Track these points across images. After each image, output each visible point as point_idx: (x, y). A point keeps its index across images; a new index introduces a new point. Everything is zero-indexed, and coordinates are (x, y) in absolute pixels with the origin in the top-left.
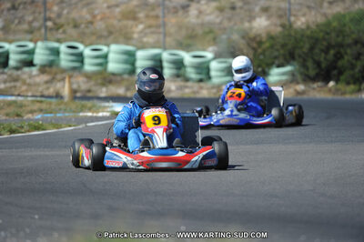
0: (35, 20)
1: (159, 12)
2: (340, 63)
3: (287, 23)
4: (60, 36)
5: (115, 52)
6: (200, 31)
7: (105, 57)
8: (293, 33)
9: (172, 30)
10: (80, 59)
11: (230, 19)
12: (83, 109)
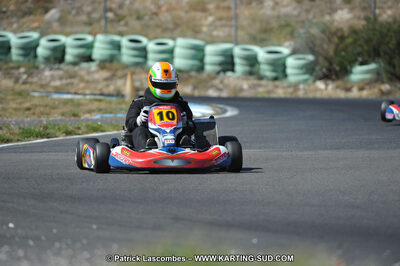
0: (94, 10)
1: (230, 3)
3: (372, 16)
4: (122, 29)
5: (181, 46)
6: (275, 25)
7: (171, 52)
8: (377, 27)
9: (245, 23)
10: (143, 53)
11: (308, 11)
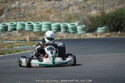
0: (16, 14)
1: (59, 10)
2: (122, 25)
4: (25, 20)
5: (44, 24)
6: (73, 16)
7: (41, 26)
8: (105, 15)
9: (63, 16)
10: (32, 27)
11: (83, 11)
12: (34, 44)
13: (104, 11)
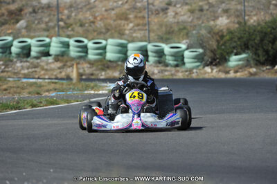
0: (50, 21)
1: (145, 14)
3: (242, 21)
4: (69, 33)
5: (111, 45)
6: (176, 29)
7: (104, 48)
8: (247, 29)
9: (155, 28)
10: (85, 50)
11: (198, 19)
12: (87, 88)
13: (244, 19)
